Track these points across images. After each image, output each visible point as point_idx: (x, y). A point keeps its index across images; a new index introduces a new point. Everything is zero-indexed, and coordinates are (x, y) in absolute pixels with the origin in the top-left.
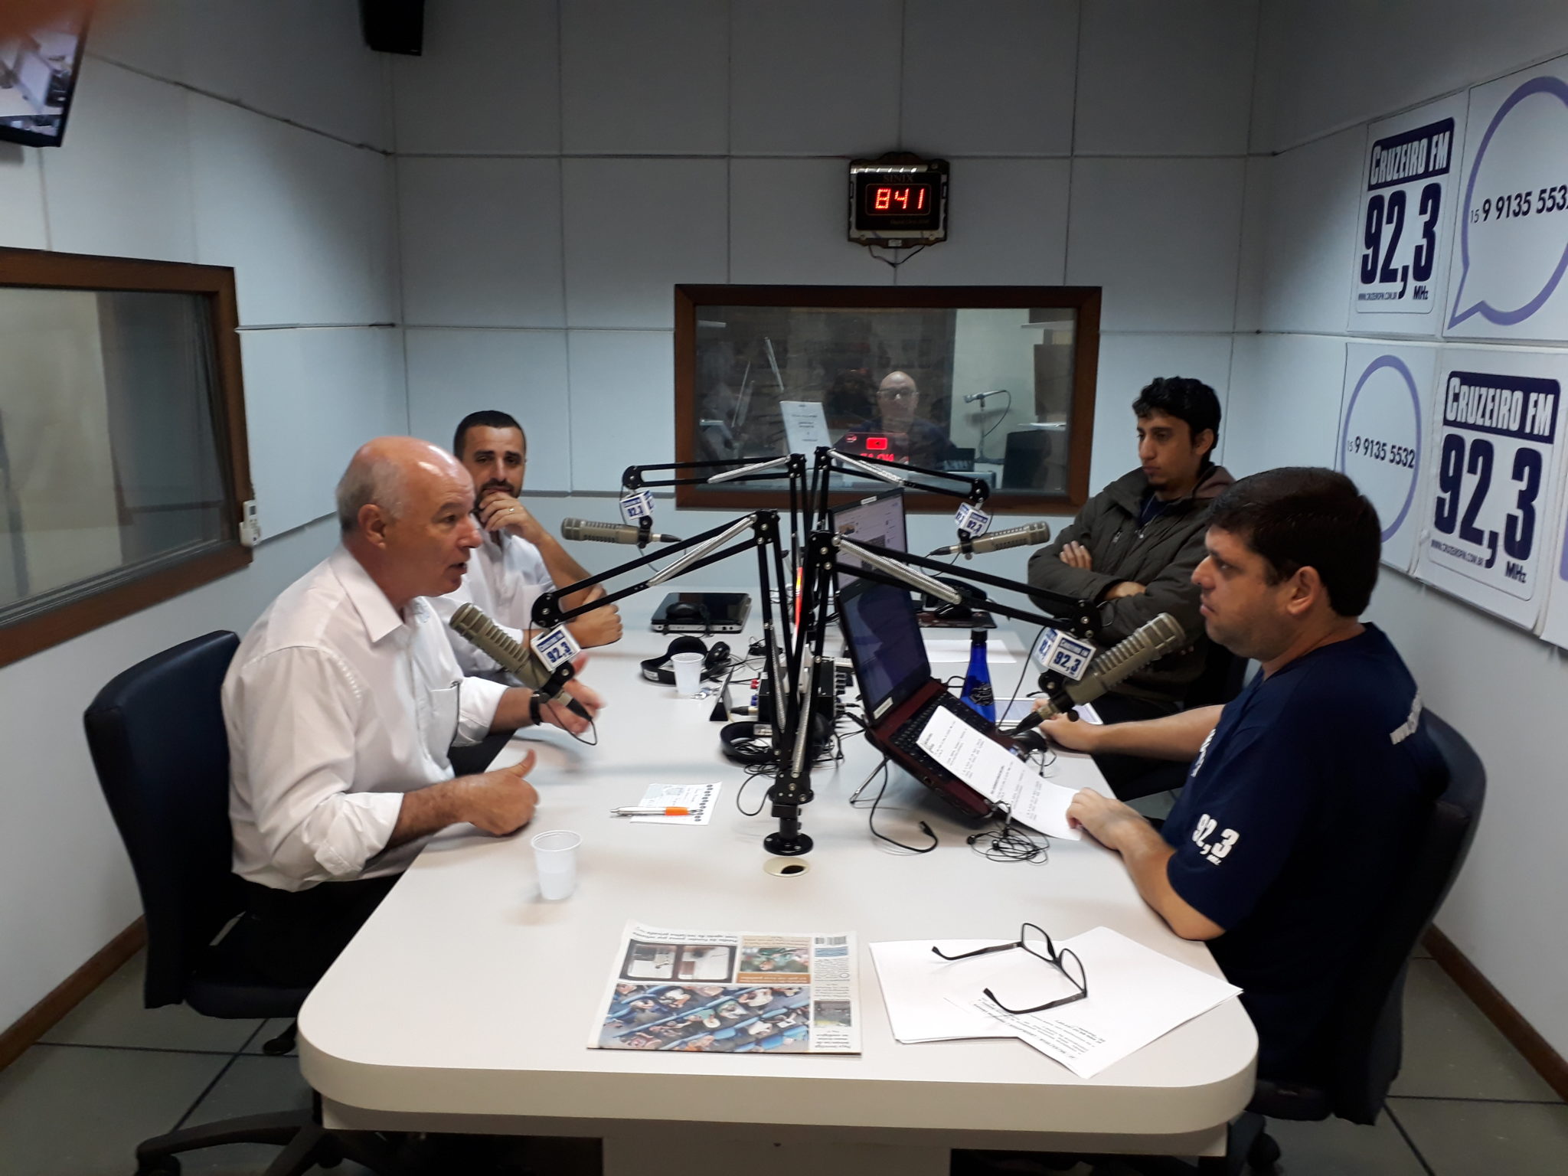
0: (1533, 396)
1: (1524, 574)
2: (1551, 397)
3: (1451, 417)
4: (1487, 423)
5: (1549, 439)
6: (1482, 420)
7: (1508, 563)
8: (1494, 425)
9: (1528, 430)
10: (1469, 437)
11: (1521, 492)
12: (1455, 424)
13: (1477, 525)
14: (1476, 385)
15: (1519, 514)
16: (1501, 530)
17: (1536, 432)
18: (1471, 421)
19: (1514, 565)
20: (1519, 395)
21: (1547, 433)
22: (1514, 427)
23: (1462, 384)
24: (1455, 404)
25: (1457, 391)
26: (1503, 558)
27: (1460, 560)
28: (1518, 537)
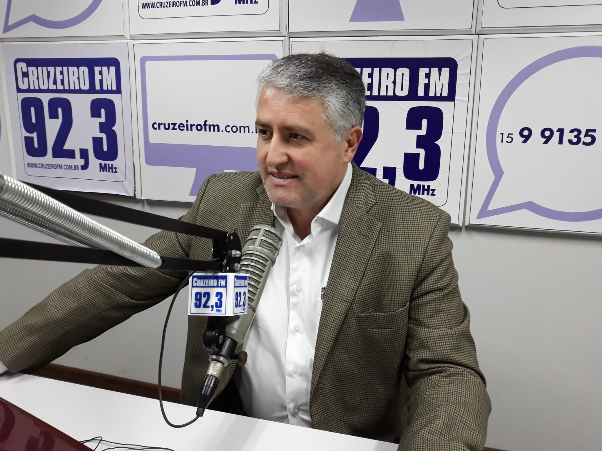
0: (97, 68)
1: (116, 168)
2: (113, 69)
3: (23, 86)
4: (60, 88)
5: (119, 91)
6: (55, 86)
7: (101, 164)
8: (67, 88)
9: (98, 88)
10: (45, 98)
11: (101, 124)
12: (29, 90)
13: (67, 147)
14: (43, 66)
15: (104, 136)
16: (89, 146)
17: (105, 89)
18: (44, 87)
19: (105, 165)
20: (84, 69)
21: (115, 89)
22: (86, 87)
23: (30, 66)
24: (26, 79)
25: (25, 70)
26: (94, 162)
27: (58, 170)
28: (105, 149)
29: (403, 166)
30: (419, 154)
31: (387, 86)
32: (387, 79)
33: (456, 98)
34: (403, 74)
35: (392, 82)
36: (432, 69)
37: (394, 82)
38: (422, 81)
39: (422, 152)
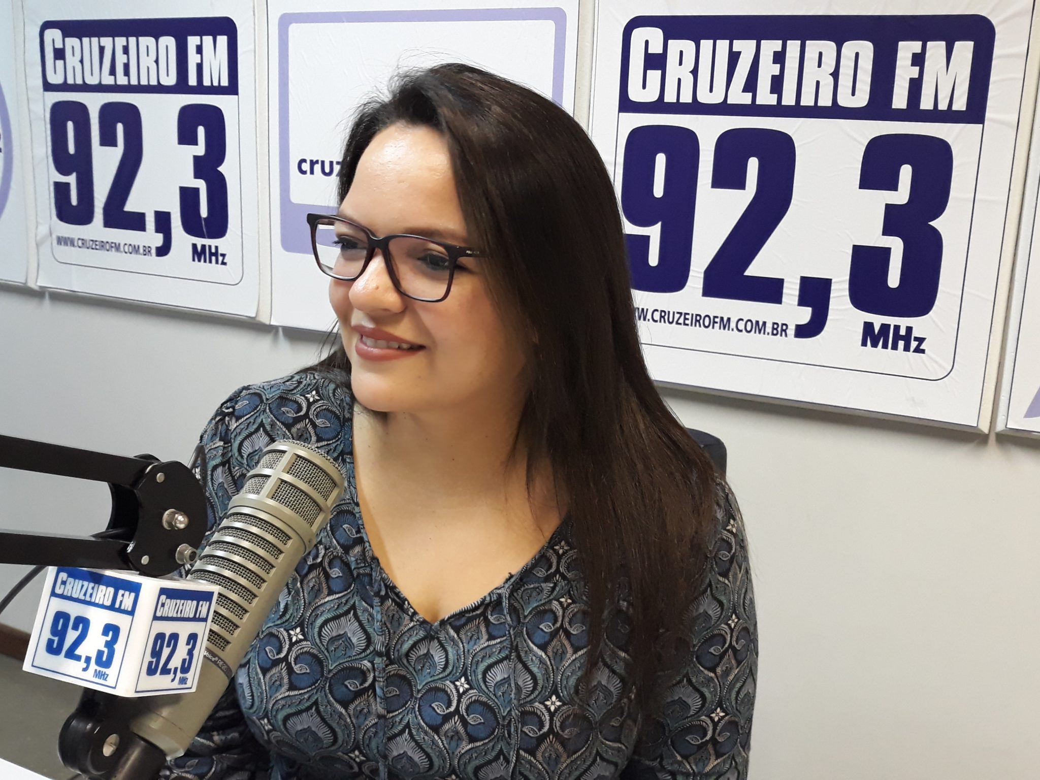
0: (193, 41)
1: (223, 255)
3: (55, 78)
4: (122, 80)
5: (232, 89)
6: (111, 78)
7: (194, 246)
8: (134, 82)
9: (192, 81)
10: (94, 103)
11: (196, 159)
12: (64, 87)
13: (131, 206)
14: (90, 36)
15: (201, 185)
16: (173, 208)
17: (207, 82)
18: (92, 80)
19: (203, 246)
20: (169, 42)
21: (225, 82)
22: (171, 80)
23: (66, 35)
24: (60, 62)
25: (59, 45)
26: (182, 240)
27: (113, 253)
28: (204, 213)
29: (848, 277)
30: (890, 249)
31: (818, 83)
32: (819, 66)
33: (988, 115)
34: (857, 55)
35: (831, 74)
36: (929, 44)
37: (835, 75)
38: (904, 72)
39: (896, 245)
